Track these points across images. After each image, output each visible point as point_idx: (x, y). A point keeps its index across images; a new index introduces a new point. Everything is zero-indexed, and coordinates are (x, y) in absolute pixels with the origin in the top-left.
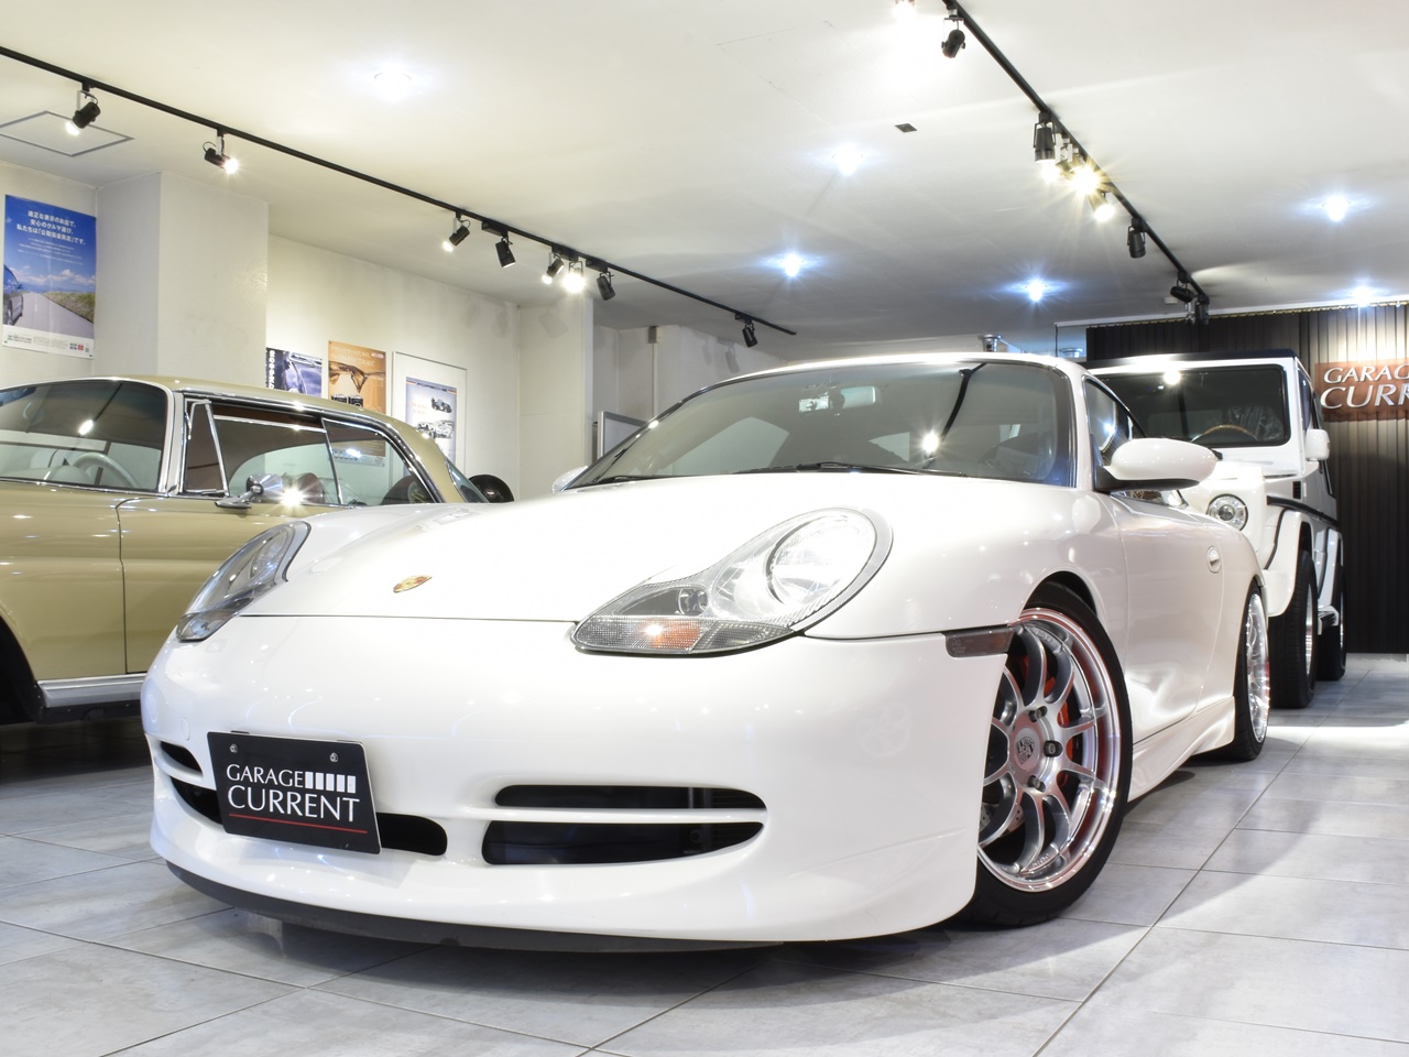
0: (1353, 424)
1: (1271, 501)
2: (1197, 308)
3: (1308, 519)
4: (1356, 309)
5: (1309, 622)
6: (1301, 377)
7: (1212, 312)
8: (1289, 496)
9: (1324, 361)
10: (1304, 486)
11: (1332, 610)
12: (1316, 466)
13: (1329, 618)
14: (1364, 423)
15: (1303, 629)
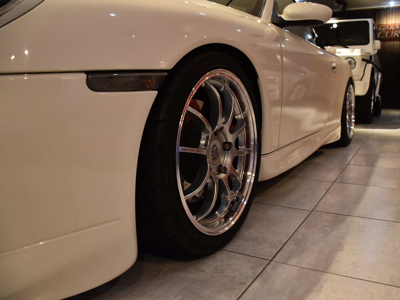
0: (387, 43)
1: (363, 60)
2: (343, 7)
3: (374, 67)
4: (390, 8)
5: (373, 98)
6: (374, 25)
7: (348, 9)
8: (368, 59)
9: (379, 24)
10: (373, 57)
11: (378, 95)
12: (376, 51)
13: (378, 98)
14: (390, 42)
15: (371, 100)
